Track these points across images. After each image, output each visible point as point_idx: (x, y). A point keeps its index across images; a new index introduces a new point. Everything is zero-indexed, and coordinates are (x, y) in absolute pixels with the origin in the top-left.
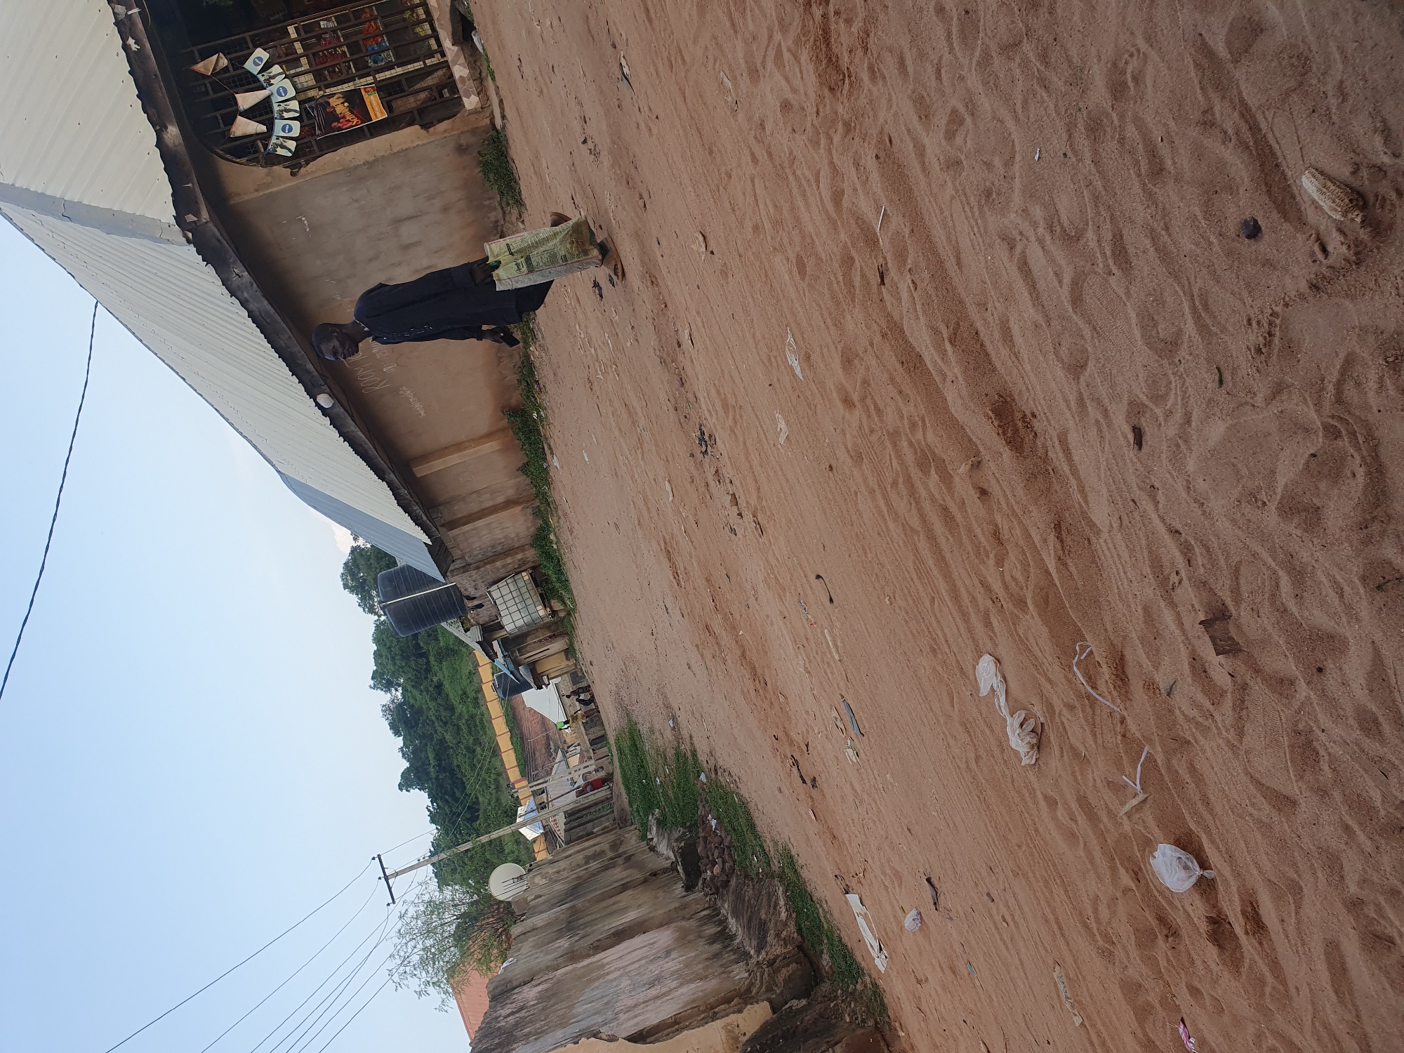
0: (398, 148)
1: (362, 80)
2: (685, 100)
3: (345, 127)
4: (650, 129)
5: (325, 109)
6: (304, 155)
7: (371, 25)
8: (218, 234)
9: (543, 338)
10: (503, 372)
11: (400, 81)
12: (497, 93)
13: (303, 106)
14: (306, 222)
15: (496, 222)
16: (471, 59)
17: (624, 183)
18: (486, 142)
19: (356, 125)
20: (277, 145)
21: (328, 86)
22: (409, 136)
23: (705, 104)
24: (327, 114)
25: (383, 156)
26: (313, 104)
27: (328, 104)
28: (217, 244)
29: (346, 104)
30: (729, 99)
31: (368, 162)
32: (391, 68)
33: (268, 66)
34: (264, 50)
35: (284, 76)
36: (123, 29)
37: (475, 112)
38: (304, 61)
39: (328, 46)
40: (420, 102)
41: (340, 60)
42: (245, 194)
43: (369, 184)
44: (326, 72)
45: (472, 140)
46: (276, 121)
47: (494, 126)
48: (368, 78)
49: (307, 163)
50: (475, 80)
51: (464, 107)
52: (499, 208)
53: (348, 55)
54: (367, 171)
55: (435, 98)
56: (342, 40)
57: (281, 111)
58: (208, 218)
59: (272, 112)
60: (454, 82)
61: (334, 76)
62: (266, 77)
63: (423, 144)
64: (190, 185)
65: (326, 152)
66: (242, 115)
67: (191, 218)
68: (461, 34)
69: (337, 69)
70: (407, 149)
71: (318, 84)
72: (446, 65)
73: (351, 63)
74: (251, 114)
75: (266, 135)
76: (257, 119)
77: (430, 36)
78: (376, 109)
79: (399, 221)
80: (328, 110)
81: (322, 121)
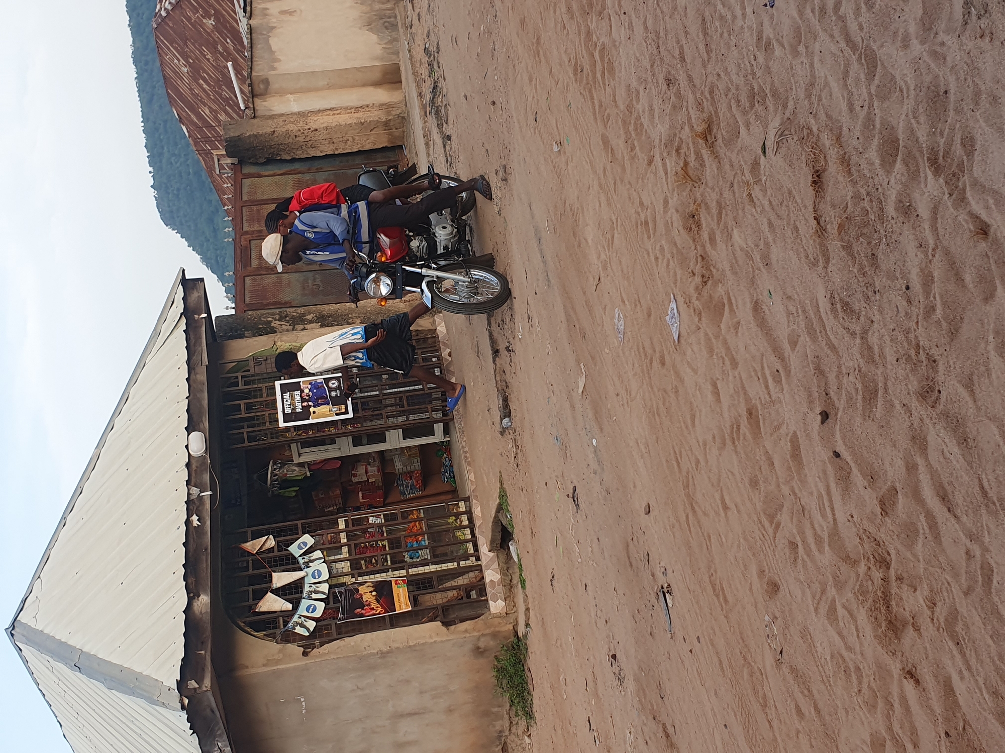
0: (415, 642)
1: (395, 573)
3: (367, 614)
5: (353, 594)
6: (321, 636)
7: (415, 525)
8: (214, 705)
11: (432, 577)
12: (525, 602)
13: (332, 590)
14: (304, 704)
15: (500, 732)
16: (505, 567)
18: (505, 648)
19: (379, 614)
20: (297, 623)
21: (360, 575)
22: (429, 631)
24: (354, 600)
25: (398, 648)
26: (342, 589)
27: (357, 590)
28: (209, 713)
29: (374, 593)
31: (382, 653)
32: (427, 564)
33: (310, 550)
34: (312, 536)
35: (323, 560)
36: (191, 507)
37: (499, 616)
38: (345, 549)
39: (371, 539)
40: (445, 600)
41: (379, 553)
42: (253, 667)
43: (377, 673)
44: (363, 562)
45: (492, 643)
46: (303, 600)
47: (516, 632)
48: (401, 572)
49: (322, 645)
50: (505, 586)
51: (489, 609)
52: (507, 717)
53: (387, 549)
54: (380, 660)
55: (462, 598)
56: (385, 535)
57: (311, 592)
58: (209, 686)
59: (302, 592)
60: (484, 585)
61: (370, 566)
62: (306, 560)
63: (442, 642)
64: (203, 652)
65: (342, 636)
66: (273, 592)
67: (193, 684)
68: (499, 542)
69: (374, 560)
70: (423, 644)
71: (353, 572)
72: (479, 569)
73: (388, 557)
74: (281, 592)
75: (290, 613)
76: (285, 597)
77: (469, 541)
78: (402, 602)
79: (400, 715)
80: (355, 596)
81: (347, 606)
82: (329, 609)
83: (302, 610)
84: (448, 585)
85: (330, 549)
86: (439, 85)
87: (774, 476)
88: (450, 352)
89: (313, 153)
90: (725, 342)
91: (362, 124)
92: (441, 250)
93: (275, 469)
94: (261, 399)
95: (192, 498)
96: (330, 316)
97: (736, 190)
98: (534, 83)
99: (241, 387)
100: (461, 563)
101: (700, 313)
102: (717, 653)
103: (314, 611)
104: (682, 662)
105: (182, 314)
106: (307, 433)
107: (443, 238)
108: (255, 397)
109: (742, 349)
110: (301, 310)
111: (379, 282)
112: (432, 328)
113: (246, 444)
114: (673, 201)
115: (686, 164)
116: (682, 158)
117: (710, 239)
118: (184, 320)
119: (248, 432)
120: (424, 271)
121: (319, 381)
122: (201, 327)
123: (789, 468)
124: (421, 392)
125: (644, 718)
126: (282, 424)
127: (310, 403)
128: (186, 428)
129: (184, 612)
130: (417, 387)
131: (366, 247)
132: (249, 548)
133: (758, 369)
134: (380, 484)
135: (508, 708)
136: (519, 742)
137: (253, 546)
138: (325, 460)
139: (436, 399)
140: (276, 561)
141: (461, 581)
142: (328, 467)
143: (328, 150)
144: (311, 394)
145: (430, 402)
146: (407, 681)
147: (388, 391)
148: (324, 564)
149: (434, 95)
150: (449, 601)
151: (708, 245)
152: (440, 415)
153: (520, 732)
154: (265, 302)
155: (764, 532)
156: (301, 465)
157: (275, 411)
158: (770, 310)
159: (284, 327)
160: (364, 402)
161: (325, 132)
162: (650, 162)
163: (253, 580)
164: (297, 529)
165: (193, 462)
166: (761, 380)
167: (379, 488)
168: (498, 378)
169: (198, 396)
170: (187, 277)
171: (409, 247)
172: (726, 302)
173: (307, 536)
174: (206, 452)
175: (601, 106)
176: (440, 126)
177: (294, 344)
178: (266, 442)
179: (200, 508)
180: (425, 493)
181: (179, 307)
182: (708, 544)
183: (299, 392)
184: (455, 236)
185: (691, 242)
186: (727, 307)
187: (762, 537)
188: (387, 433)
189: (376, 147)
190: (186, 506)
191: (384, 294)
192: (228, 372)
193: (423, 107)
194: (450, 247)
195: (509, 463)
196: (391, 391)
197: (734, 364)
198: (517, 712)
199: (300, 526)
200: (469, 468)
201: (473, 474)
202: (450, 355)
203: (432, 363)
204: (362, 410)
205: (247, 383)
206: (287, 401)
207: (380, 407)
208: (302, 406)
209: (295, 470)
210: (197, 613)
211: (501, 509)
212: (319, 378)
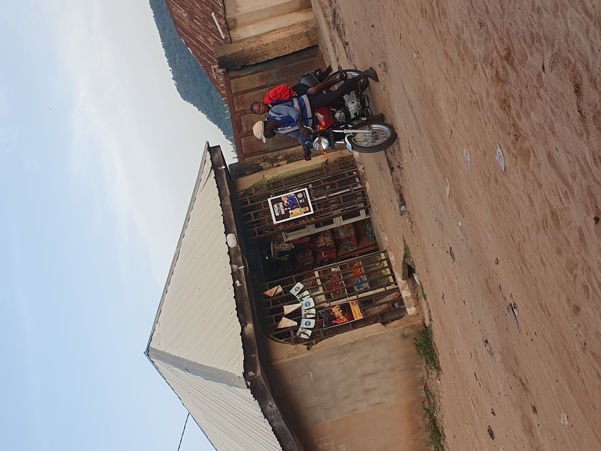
0: (368, 336)
1: (351, 298)
6: (316, 338)
7: (358, 270)
8: (264, 383)
11: (372, 299)
12: (428, 307)
13: (318, 312)
14: (311, 375)
15: (422, 378)
16: (413, 288)
18: (419, 333)
19: (346, 322)
20: (301, 332)
21: (332, 301)
22: (375, 329)
24: (330, 315)
25: (359, 340)
26: (323, 311)
29: (341, 311)
31: (351, 343)
32: (368, 291)
33: (302, 291)
34: (301, 283)
35: (310, 296)
36: (235, 276)
37: (413, 316)
38: (321, 288)
39: (334, 281)
40: (382, 310)
41: (340, 288)
42: (281, 359)
43: (349, 354)
44: (332, 294)
45: (412, 331)
46: (303, 319)
47: (425, 324)
48: (354, 297)
49: (317, 343)
50: (414, 299)
51: (407, 313)
52: (425, 369)
53: (344, 285)
54: (350, 348)
55: (390, 308)
56: (342, 278)
57: (306, 314)
58: (260, 374)
59: (301, 315)
60: (402, 299)
61: (336, 296)
62: (301, 297)
63: (383, 334)
64: (254, 355)
65: (328, 336)
66: (285, 316)
67: (251, 374)
68: (408, 274)
69: (337, 292)
70: (373, 336)
71: (327, 301)
72: (398, 290)
73: (345, 289)
74: (290, 316)
75: (296, 327)
76: (293, 319)
77: (389, 275)
78: (357, 313)
79: (365, 375)
80: (331, 314)
81: (327, 320)
82: (317, 322)
83: (303, 325)
84: (381, 301)
85: (312, 288)
86: (337, 12)
87: (571, 250)
88: (363, 168)
89: (267, 58)
90: (533, 173)
91: (293, 36)
92: (353, 116)
93: (275, 247)
94: (262, 210)
95: (234, 271)
96: (292, 155)
97: (529, 90)
98: (396, 16)
99: (249, 204)
100: (387, 288)
101: (516, 156)
102: (547, 342)
103: (309, 324)
104: (527, 345)
105: (211, 168)
106: (290, 225)
107: (353, 109)
108: (258, 209)
109: (544, 178)
110: (275, 154)
111: (321, 142)
113: (258, 236)
114: (492, 92)
115: (497, 72)
116: (495, 69)
117: (517, 115)
118: (213, 171)
119: (257, 229)
120: (345, 131)
121: (292, 195)
122: (223, 174)
123: (579, 245)
124: (350, 193)
125: (508, 375)
126: (275, 222)
127: (289, 208)
128: (224, 232)
129: (240, 334)
130: (347, 190)
131: (311, 122)
132: (269, 294)
133: (555, 190)
134: (333, 246)
135: (425, 365)
136: (434, 383)
137: (271, 292)
138: (301, 238)
139: (358, 196)
140: (284, 299)
141: (389, 298)
142: (303, 242)
143: (275, 55)
145: (356, 199)
146: (367, 357)
147: (331, 195)
148: (311, 298)
149: (335, 18)
150: (383, 310)
151: (516, 119)
152: (362, 205)
153: (434, 378)
154: (253, 151)
155: (568, 279)
156: (288, 242)
157: (270, 216)
158: (557, 158)
159: (267, 165)
160: (319, 203)
161: (273, 45)
162: (475, 68)
163: (273, 311)
164: (293, 280)
165: (231, 250)
166: (557, 196)
167: (333, 248)
168: (395, 184)
169: (228, 213)
170: (210, 146)
171: (334, 118)
172: (531, 151)
173: (299, 283)
174: (237, 244)
175: (440, 33)
176: (340, 36)
177: (275, 175)
178: (268, 233)
179: (240, 276)
180: (360, 247)
181: (209, 164)
182: (536, 283)
183: (281, 203)
184: (360, 107)
185: (506, 115)
186: (532, 154)
187: (567, 281)
188: (333, 219)
189: (302, 48)
190: (232, 276)
191: (324, 148)
192: (241, 197)
193: (328, 23)
194: (358, 113)
195: (408, 230)
196: (333, 195)
197: (540, 186)
198: (430, 367)
199: (294, 278)
200: (383, 233)
201: (386, 237)
202: (363, 169)
203: (354, 175)
204: (318, 208)
205: (252, 202)
206: (276, 209)
207: (328, 205)
208: (285, 211)
209: (286, 246)
210: (247, 334)
211: (405, 256)
212: (292, 193)
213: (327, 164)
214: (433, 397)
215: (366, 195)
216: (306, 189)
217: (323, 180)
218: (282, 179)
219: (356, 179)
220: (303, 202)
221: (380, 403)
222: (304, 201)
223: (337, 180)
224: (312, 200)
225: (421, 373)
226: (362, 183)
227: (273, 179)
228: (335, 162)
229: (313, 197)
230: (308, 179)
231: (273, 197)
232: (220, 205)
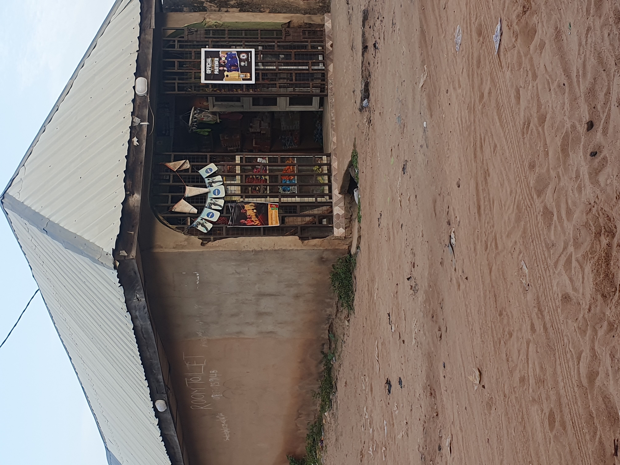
0: (279, 248)
1: (271, 199)
2: (490, 273)
3: (248, 224)
4: (459, 286)
5: (240, 209)
6: (215, 235)
7: (290, 168)
8: (136, 269)
9: (337, 408)
10: (299, 425)
11: (296, 206)
12: (359, 231)
13: (227, 204)
14: (198, 277)
15: (329, 315)
16: (349, 206)
17: (430, 316)
18: (341, 261)
19: (257, 225)
20: (200, 223)
21: (247, 197)
22: (289, 242)
23: (505, 279)
24: (240, 213)
25: (267, 250)
26: (233, 205)
27: (244, 207)
28: (133, 274)
29: (255, 211)
30: (524, 282)
31: (255, 251)
32: (294, 197)
33: (214, 175)
34: (216, 165)
35: (222, 183)
36: (133, 132)
37: (339, 239)
38: (238, 178)
39: (257, 174)
40: (304, 223)
41: (262, 184)
42: (166, 248)
43: (251, 264)
44: (250, 188)
45: (332, 256)
46: (205, 209)
47: (350, 251)
48: (275, 199)
49: (215, 240)
50: (347, 219)
51: (333, 233)
52: (335, 306)
53: (268, 182)
54: (253, 256)
55: (315, 223)
56: (268, 172)
57: (211, 204)
58: (134, 256)
59: (205, 203)
60: (332, 216)
61: (254, 192)
62: (210, 181)
63: (297, 250)
64: (133, 233)
65: (229, 236)
66: (185, 199)
67: (123, 253)
68: (347, 188)
70: (284, 250)
71: (242, 194)
72: (330, 204)
73: (268, 187)
74: (191, 200)
75: (195, 215)
76: (193, 204)
77: (326, 184)
78: (274, 219)
79: (262, 295)
80: (242, 211)
81: (235, 217)
82: (222, 217)
83: (204, 215)
84: (307, 212)
85: (229, 175)
88: (332, 44)
90: (531, 60)
93: (195, 114)
94: (191, 60)
95: (135, 124)
96: (247, 4)
99: (177, 48)
100: (318, 199)
101: (517, 36)
103: (212, 217)
106: (220, 90)
108: (186, 58)
112: (321, 23)
113: (177, 92)
119: (178, 83)
121: (233, 53)
124: (307, 72)
126: (203, 81)
127: (225, 69)
128: (134, 74)
129: (122, 203)
130: (304, 67)
132: (171, 166)
134: (269, 136)
135: (337, 300)
136: (341, 324)
137: (174, 165)
138: (232, 112)
139: (316, 79)
140: (189, 178)
141: (316, 211)
142: (233, 118)
144: (226, 61)
145: (312, 80)
146: (270, 273)
147: (283, 67)
148: (223, 186)
150: (306, 224)
152: (318, 91)
153: (343, 318)
156: (214, 113)
157: (199, 71)
158: (567, 39)
159: (213, 8)
160: (265, 73)
163: (172, 189)
164: (206, 158)
165: (137, 98)
167: (268, 138)
168: (364, 68)
169: (146, 51)
173: (213, 164)
174: (147, 93)
177: (219, 22)
178: (190, 93)
179: (140, 133)
188: (278, 99)
190: (130, 130)
192: (168, 37)
195: (362, 133)
196: (285, 67)
197: (535, 77)
198: (342, 304)
199: (208, 157)
200: (333, 132)
201: (335, 137)
202: (332, 46)
203: (317, 50)
204: (262, 79)
205: (181, 47)
206: (209, 64)
207: (275, 79)
208: (219, 70)
209: (210, 117)
210: (131, 205)
211: (351, 165)
212: (234, 50)
213: (289, 27)
214: (336, 341)
215: (326, 80)
216: (253, 50)
217: (278, 46)
218: (227, 29)
219: (319, 56)
220: (245, 65)
221: (271, 332)
222: (248, 64)
223: (296, 51)
224: (257, 67)
225: (330, 309)
226: (325, 63)
227: (215, 25)
228: (300, 27)
229: (260, 64)
230: (259, 38)
231: (209, 48)
232: (138, 37)
